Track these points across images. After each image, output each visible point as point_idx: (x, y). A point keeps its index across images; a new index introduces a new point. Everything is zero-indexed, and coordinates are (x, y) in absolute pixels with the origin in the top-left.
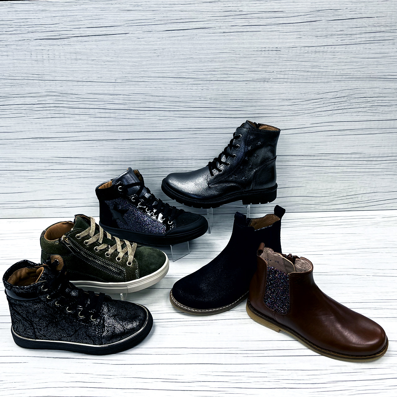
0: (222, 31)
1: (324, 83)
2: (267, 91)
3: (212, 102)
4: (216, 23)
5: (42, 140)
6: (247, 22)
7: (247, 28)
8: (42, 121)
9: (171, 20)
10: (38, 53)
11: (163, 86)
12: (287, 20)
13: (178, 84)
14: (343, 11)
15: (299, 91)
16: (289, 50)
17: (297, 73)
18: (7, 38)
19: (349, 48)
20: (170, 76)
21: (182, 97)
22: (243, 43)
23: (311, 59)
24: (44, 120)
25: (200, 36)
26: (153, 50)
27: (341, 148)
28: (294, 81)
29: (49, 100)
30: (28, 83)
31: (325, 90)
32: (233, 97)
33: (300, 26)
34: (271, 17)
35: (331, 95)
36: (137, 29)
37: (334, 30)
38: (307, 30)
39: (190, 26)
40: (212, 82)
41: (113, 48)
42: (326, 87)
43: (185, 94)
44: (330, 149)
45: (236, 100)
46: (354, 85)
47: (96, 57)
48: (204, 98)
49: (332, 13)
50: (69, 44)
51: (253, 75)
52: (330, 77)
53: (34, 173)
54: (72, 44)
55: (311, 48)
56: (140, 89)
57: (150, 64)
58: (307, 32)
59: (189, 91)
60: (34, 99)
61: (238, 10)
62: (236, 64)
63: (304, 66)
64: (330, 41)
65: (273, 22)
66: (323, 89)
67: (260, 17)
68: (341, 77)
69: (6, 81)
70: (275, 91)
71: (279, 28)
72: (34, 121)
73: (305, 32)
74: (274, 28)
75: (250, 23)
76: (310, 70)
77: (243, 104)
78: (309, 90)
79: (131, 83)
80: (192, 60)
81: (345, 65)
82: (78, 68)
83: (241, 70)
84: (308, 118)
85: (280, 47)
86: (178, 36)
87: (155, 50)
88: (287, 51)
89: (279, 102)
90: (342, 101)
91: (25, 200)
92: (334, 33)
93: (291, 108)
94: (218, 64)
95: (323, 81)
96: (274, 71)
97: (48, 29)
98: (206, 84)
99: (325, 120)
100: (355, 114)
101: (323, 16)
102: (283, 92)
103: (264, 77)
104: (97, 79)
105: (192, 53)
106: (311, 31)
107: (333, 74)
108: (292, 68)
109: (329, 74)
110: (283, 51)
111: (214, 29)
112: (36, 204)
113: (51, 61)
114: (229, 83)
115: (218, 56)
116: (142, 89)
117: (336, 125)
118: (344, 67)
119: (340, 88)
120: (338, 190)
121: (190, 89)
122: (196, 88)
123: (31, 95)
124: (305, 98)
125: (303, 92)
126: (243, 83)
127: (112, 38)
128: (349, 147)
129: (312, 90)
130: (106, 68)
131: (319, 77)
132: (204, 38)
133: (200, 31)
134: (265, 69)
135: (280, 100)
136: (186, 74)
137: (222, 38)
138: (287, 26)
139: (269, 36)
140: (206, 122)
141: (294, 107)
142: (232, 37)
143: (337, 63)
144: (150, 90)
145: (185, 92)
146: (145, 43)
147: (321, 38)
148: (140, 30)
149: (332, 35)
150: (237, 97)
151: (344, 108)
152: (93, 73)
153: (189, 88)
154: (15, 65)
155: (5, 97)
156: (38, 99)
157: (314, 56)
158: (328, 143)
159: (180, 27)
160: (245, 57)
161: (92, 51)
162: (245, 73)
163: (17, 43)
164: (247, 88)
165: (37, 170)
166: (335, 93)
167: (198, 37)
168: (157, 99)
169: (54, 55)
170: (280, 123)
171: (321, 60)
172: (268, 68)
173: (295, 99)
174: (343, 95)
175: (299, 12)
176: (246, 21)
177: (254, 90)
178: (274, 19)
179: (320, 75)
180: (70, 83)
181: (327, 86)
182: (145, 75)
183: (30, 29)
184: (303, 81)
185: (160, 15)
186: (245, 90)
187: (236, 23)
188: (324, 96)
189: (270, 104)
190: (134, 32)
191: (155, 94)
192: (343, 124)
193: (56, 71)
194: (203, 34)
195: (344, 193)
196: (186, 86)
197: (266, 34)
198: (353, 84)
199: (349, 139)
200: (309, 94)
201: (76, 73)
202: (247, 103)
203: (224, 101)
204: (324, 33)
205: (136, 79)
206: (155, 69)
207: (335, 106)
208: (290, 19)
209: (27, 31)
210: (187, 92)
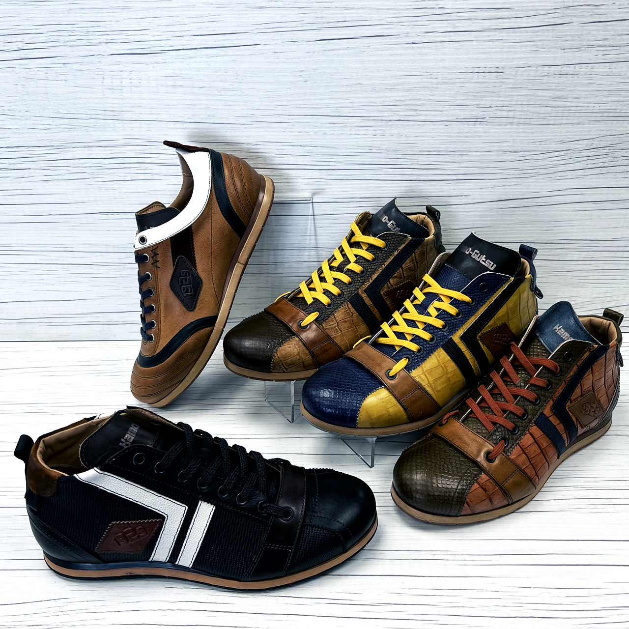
0: (411, 40)
1: (572, 124)
2: (479, 138)
3: (390, 156)
4: (400, 29)
5: (115, 216)
6: (452, 27)
7: (450, 36)
8: (117, 186)
9: (328, 23)
10: (115, 77)
11: (312, 129)
12: (516, 22)
13: (336, 127)
14: (608, 7)
15: (532, 138)
16: (517, 72)
17: (529, 109)
18: (67, 53)
19: (616, 68)
20: (323, 113)
21: (341, 147)
22: (444, 60)
23: (551, 86)
24: (121, 184)
25: (375, 48)
26: (297, 72)
27: (596, 230)
28: (525, 121)
29: (128, 151)
30: (97, 124)
31: (573, 137)
32: (423, 148)
33: (538, 31)
34: (491, 17)
35: (583, 144)
36: (274, 38)
37: (592, 38)
38: (547, 38)
39: (358, 32)
40: (391, 123)
41: (234, 68)
42: (576, 132)
43: (348, 142)
44: (577, 232)
45: (429, 153)
46: (621, 129)
47: (206, 83)
48: (378, 149)
49: (589, 11)
50: (164, 61)
51: (457, 111)
52: (583, 115)
53: (102, 269)
54: (169, 63)
55: (552, 68)
56: (273, 134)
57: (293, 94)
58: (549, 42)
59: (353, 137)
60: (105, 150)
61: (437, 7)
62: (431, 94)
63: (541, 98)
64: (585, 56)
65: (493, 25)
66: (570, 135)
67: (472, 18)
68: (600, 115)
69: (62, 121)
70: (491, 138)
71: (503, 36)
72: (104, 185)
73: (544, 42)
74: (495, 35)
75: (455, 27)
76: (551, 103)
77: (441, 158)
78: (547, 136)
79: (261, 124)
80: (360, 87)
81: (608, 96)
82: (177, 100)
83: (440, 104)
84: (544, 182)
85: (503, 66)
86: (339, 49)
87: (301, 71)
88: (516, 73)
89: (499, 155)
90: (601, 154)
91: (85, 312)
92: (592, 43)
93: (517, 164)
94: (401, 94)
95: (571, 121)
96: (492, 105)
97: (131, 38)
98: (381, 126)
99: (570, 186)
100: (621, 175)
101: (575, 16)
102: (504, 139)
103: (474, 115)
104: (206, 119)
105: (360, 77)
106: (554, 40)
107: (587, 110)
108: (521, 101)
109: (582, 110)
110: (508, 73)
111: (398, 38)
112: (102, 318)
113: (134, 89)
114: (419, 125)
115: (401, 81)
116: (278, 135)
117: (589, 194)
118: (605, 99)
119: (598, 133)
120: (588, 300)
121: (355, 134)
122: (364, 132)
123: (101, 144)
124: (541, 150)
125: (538, 139)
126: (440, 124)
127: (233, 52)
128: (609, 230)
129: (554, 136)
130: (221, 100)
131: (565, 115)
132: (380, 52)
133: (374, 41)
134: (477, 103)
135: (500, 153)
136: (349, 110)
137: (410, 51)
138: (516, 33)
139: (486, 48)
140: (378, 187)
141: (522, 163)
142: (425, 51)
143: (595, 92)
144: (290, 135)
145: (346, 139)
146: (286, 61)
147: (570, 52)
148: (278, 39)
149: (588, 47)
150: (431, 148)
151: (603, 166)
152: (200, 109)
153: (353, 132)
154: (78, 96)
155: (59, 147)
156: (111, 150)
157: (557, 81)
158: (575, 223)
159: (342, 35)
160: (446, 83)
161: (200, 73)
162: (444, 109)
163: (81, 60)
164: (447, 133)
165: (107, 264)
166: (590, 142)
167: (370, 50)
168: (301, 151)
169: (140, 79)
170: (499, 190)
171: (569, 87)
172: (483, 100)
173: (524, 151)
174: (603, 144)
175: (537, 10)
176: (449, 23)
177: (459, 136)
178: (495, 21)
179: (567, 111)
180: (163, 125)
181: (576, 130)
182: (283, 112)
183: (104, 38)
184: (538, 121)
185: (311, 15)
186: (444, 136)
187: (434, 28)
188: (572, 146)
189: (484, 158)
190: (268, 43)
191: (298, 142)
192: (600, 192)
193: (141, 105)
194: (379, 45)
195: (598, 303)
196: (348, 129)
197: (483, 45)
198: (620, 127)
199: (610, 216)
200: (548, 143)
201: (174, 108)
202: (446, 156)
203: (408, 153)
204: (577, 43)
205: (268, 118)
206: (301, 103)
207: (589, 162)
208: (521, 21)
209: (98, 41)
210: (350, 138)
